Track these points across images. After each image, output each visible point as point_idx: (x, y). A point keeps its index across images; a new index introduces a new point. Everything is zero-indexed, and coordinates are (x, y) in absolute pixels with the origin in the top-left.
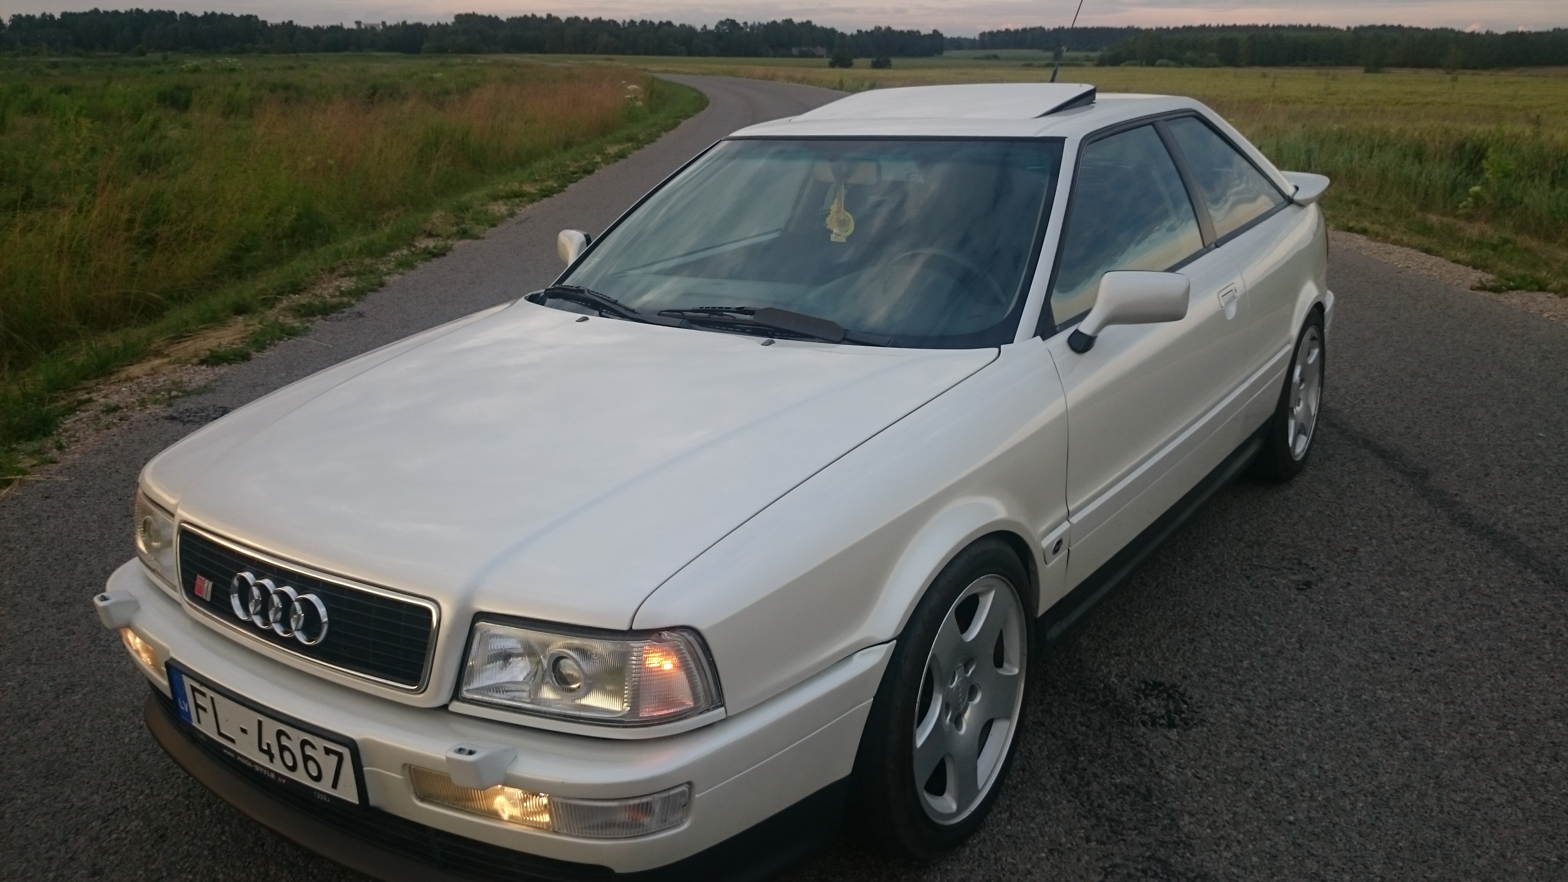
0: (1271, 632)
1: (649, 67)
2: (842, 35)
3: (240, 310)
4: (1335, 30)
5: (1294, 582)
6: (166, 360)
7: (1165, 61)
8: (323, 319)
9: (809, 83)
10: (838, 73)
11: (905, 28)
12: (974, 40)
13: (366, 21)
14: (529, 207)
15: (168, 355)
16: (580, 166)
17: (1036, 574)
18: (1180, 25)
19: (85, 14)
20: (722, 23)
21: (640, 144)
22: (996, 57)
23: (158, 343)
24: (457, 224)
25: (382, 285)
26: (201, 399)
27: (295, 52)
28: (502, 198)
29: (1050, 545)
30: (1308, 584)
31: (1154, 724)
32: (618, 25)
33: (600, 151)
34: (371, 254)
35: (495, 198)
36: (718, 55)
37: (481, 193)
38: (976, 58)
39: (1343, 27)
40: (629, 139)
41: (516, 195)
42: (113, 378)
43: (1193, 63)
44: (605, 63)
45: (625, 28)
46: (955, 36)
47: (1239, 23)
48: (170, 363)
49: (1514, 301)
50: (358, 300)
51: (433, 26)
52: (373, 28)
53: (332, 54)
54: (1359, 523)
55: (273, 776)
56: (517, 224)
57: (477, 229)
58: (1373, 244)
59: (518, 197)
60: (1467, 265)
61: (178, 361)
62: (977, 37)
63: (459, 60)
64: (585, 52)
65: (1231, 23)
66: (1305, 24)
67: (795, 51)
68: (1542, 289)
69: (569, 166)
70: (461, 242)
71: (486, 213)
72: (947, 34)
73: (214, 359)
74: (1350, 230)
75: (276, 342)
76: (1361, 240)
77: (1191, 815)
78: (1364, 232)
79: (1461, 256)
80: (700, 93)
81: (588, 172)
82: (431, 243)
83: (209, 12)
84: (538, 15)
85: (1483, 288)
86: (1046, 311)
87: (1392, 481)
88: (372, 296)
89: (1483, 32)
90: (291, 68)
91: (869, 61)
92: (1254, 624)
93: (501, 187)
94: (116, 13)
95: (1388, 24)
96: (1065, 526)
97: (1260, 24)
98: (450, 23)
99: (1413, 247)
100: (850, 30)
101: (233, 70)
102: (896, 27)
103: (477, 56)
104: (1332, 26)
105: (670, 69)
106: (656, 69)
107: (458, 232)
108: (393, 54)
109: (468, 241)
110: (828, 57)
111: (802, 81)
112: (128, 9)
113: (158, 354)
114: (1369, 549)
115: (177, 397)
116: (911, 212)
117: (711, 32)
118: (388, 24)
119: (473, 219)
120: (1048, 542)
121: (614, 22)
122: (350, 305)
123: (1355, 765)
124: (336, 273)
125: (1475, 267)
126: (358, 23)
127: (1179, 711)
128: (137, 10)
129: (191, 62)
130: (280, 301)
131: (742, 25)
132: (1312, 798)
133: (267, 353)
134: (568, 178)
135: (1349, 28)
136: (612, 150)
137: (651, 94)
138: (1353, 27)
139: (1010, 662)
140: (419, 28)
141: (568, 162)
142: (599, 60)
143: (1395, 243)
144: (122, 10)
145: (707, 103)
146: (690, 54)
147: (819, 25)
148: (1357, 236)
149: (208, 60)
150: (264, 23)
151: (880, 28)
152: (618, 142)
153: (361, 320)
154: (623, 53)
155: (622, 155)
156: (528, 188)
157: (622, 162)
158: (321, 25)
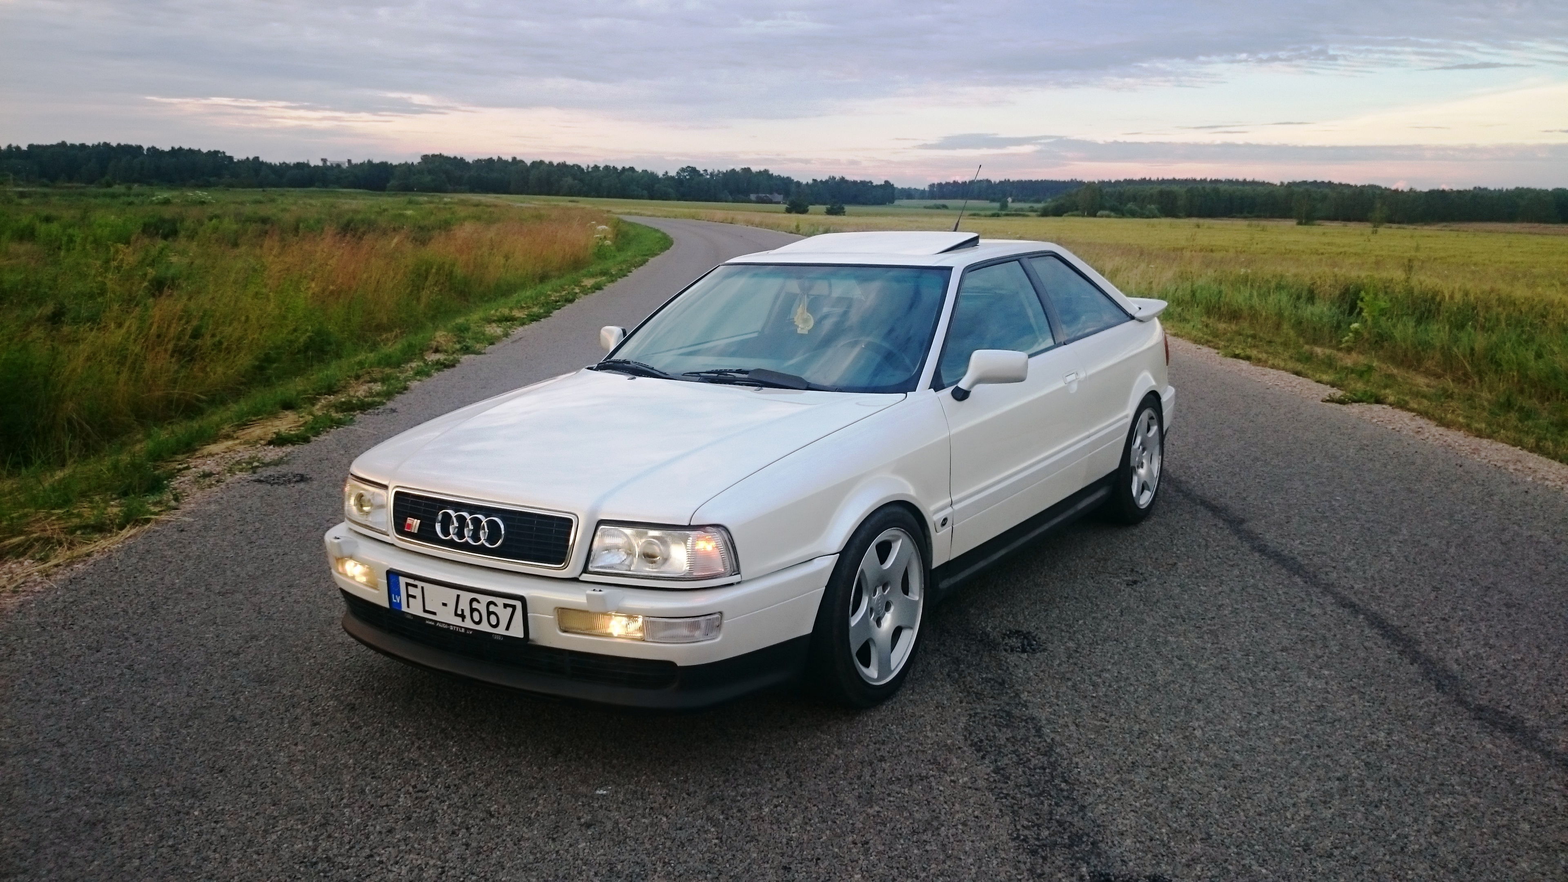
0: (1102, 607)
1: (614, 209)
2: (798, 184)
3: (288, 406)
4: (1270, 184)
5: (1124, 581)
6: (237, 442)
7: (1106, 212)
8: (362, 413)
9: (767, 226)
10: (794, 218)
11: (858, 179)
12: (924, 191)
13: (332, 160)
14: (521, 329)
15: (237, 438)
16: (561, 296)
17: (930, 538)
18: (1122, 179)
19: (52, 146)
20: (683, 170)
21: (613, 279)
22: (945, 207)
23: (226, 429)
24: (459, 343)
25: (406, 388)
26: (278, 469)
27: (260, 186)
28: (494, 321)
29: (939, 520)
30: (1135, 582)
31: (1012, 650)
32: (583, 169)
33: (578, 283)
34: (389, 365)
35: (490, 321)
36: (679, 200)
37: (476, 316)
38: (926, 207)
39: (1277, 182)
40: (603, 273)
41: (507, 319)
42: (198, 454)
43: (1133, 214)
44: (570, 205)
45: (588, 172)
46: (906, 186)
47: (1178, 177)
48: (240, 444)
49: (1353, 410)
50: (388, 400)
51: (400, 165)
52: (339, 166)
53: (298, 189)
54: (1183, 549)
55: (463, 630)
56: (513, 342)
57: (478, 346)
58: (1253, 368)
59: (509, 321)
60: (1327, 383)
61: (246, 442)
62: (927, 189)
63: (426, 199)
64: (548, 194)
65: (1170, 177)
66: (1241, 179)
67: (753, 197)
68: (1379, 401)
69: (550, 296)
70: (466, 357)
71: (484, 334)
72: (898, 185)
73: (279, 441)
74: (1236, 356)
75: (328, 429)
76: (1244, 364)
77: (1029, 692)
78: (1248, 358)
79: (1325, 377)
80: (664, 234)
81: (571, 301)
82: (441, 357)
83: (177, 147)
84: (504, 158)
85: (1331, 400)
86: (937, 375)
87: (1215, 525)
88: (399, 397)
89: (1406, 189)
90: (260, 202)
91: (823, 208)
92: (1091, 603)
93: (493, 312)
94: (83, 146)
95: (1319, 180)
96: (949, 510)
97: (1198, 179)
98: (415, 163)
99: (1286, 370)
100: (805, 179)
101: (203, 203)
102: (850, 178)
103: (442, 195)
104: (1266, 181)
105: (633, 211)
106: (619, 211)
107: (462, 348)
108: (359, 191)
109: (472, 356)
110: (784, 203)
111: (760, 225)
112: (96, 143)
113: (228, 437)
114: (1186, 563)
115: (257, 467)
116: (854, 317)
117: (673, 178)
118: (354, 162)
119: (473, 339)
120: (938, 517)
121: (579, 167)
122: (384, 404)
123: (1143, 672)
124: (361, 380)
125: (1333, 386)
126: (324, 161)
127: (1030, 645)
128: (105, 143)
129: (162, 195)
130: (319, 399)
131: (702, 172)
132: (1110, 686)
133: (322, 438)
134: (551, 307)
135: (1282, 183)
136: (589, 282)
137: (617, 235)
138: (1286, 182)
139: (912, 592)
140: (384, 167)
141: (549, 293)
142: (563, 202)
143: (1273, 367)
144: (89, 143)
145: (671, 244)
146: (652, 197)
147: (775, 174)
148: (1241, 361)
149: (176, 193)
150: (231, 158)
151: (834, 178)
152: (593, 276)
153: (395, 414)
154: (586, 196)
155: (598, 287)
156: (516, 313)
157: (598, 292)
158: (287, 162)
